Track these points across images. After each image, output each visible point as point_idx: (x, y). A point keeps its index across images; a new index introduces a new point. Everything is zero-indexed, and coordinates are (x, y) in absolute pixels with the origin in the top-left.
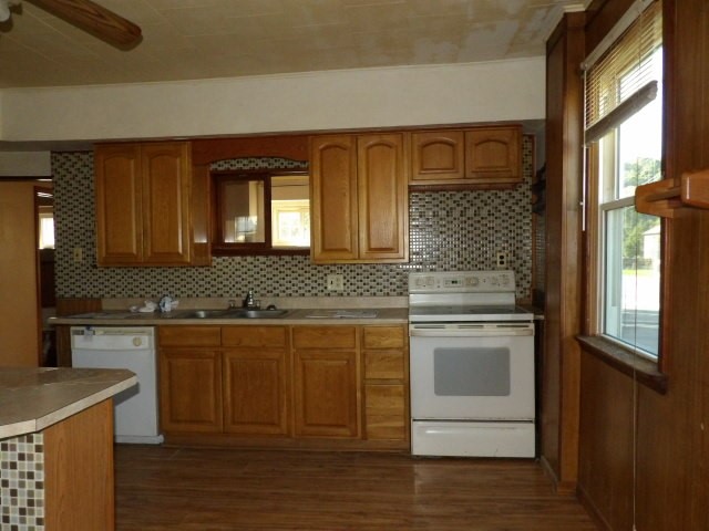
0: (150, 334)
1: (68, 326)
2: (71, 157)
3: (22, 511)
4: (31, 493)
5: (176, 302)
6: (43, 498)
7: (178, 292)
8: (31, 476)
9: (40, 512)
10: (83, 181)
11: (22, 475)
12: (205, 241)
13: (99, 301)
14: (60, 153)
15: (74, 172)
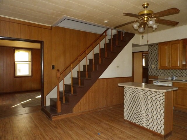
0: (171, 84)
1: (153, 81)
2: (152, 46)
3: (161, 105)
4: (162, 102)
5: (177, 78)
6: (164, 103)
7: (177, 75)
8: (162, 100)
9: (164, 105)
10: (155, 51)
11: (161, 99)
12: (185, 63)
13: (157, 76)
14: (150, 46)
15: (153, 49)
